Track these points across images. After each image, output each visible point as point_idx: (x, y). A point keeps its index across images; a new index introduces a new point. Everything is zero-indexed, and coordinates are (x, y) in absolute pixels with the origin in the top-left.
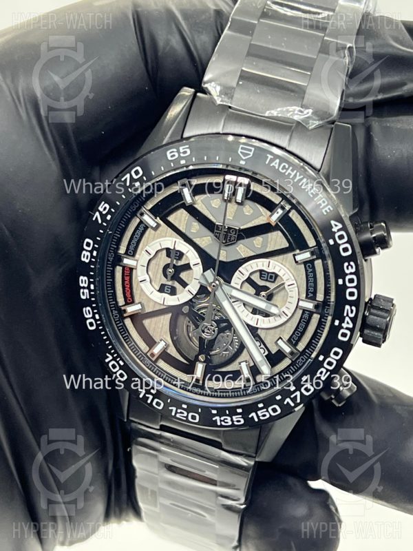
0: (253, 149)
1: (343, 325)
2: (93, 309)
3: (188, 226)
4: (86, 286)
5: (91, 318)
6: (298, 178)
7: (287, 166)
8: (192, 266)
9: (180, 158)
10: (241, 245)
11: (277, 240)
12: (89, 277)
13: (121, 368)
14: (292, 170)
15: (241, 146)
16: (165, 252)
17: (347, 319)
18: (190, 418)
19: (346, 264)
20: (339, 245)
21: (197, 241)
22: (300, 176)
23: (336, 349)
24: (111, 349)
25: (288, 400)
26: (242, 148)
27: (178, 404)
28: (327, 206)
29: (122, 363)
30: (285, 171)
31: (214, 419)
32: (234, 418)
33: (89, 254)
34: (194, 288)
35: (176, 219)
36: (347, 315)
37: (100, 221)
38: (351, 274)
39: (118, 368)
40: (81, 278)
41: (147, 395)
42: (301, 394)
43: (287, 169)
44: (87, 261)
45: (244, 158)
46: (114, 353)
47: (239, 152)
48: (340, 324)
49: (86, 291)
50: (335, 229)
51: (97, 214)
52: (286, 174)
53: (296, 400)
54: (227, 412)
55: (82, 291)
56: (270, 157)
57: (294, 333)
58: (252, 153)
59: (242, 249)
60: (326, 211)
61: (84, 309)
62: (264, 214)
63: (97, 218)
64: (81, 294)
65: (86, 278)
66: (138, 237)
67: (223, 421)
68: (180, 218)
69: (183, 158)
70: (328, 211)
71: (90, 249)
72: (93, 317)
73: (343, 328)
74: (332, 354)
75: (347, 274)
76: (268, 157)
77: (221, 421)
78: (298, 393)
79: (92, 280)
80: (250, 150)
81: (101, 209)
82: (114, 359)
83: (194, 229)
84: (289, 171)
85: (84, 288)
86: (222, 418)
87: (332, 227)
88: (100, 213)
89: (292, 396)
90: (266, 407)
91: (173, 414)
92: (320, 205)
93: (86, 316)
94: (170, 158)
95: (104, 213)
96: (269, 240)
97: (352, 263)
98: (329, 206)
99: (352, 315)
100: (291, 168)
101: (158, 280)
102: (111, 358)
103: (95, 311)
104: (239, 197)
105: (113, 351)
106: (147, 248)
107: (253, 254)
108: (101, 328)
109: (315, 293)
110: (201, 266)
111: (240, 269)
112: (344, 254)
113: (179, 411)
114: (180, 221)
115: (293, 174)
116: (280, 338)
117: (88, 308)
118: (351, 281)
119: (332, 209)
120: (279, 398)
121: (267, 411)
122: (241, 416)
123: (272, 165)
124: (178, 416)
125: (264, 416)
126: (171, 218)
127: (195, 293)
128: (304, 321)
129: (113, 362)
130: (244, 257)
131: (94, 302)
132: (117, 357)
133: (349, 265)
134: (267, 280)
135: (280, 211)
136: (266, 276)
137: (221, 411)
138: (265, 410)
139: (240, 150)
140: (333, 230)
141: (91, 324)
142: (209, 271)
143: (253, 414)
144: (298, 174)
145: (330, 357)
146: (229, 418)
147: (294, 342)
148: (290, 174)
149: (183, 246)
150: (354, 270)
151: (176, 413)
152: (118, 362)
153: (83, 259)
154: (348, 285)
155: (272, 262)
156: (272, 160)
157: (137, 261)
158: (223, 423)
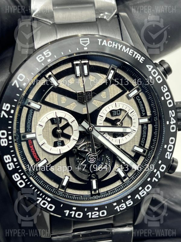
0: (88, 39)
1: (171, 123)
2: (19, 173)
3: (59, 100)
4: (10, 160)
5: (20, 179)
6: (120, 47)
7: (111, 43)
8: (70, 123)
9: (46, 59)
10: (95, 100)
11: (114, 90)
12: (11, 154)
13: (49, 202)
14: (115, 44)
15: (81, 39)
16: (50, 122)
17: (172, 119)
18: (101, 215)
19: (162, 87)
20: (155, 78)
21: (68, 107)
22: (120, 46)
23: (171, 138)
24: (40, 194)
25: (154, 179)
26: (82, 40)
27: (91, 209)
28: (141, 57)
29: (49, 200)
30: (111, 45)
31: (115, 209)
32: (127, 203)
33: (6, 140)
34: (75, 136)
35: (50, 99)
36: (172, 116)
37: (7, 116)
38: (166, 92)
39: (47, 203)
40: (5, 157)
41: (71, 213)
42: (160, 172)
43: (112, 44)
44: (6, 145)
45: (85, 46)
46: (42, 195)
47: (81, 43)
48: (169, 123)
49: (12, 164)
50: (150, 70)
51: (3, 112)
52: (113, 47)
53: (158, 177)
54: (123, 201)
55: (8, 165)
56: (100, 40)
57: (141, 140)
58: (89, 42)
59: (95, 103)
60: (142, 61)
61: (13, 176)
62: (102, 77)
63: (4, 115)
64: (8, 167)
65: (9, 156)
66: (30, 118)
67: (121, 207)
68: (52, 97)
69: (48, 58)
70: (143, 60)
71: (5, 136)
72: (22, 178)
73: (171, 124)
74: (170, 143)
75: (164, 93)
76: (99, 41)
77: (120, 208)
78: (158, 172)
79: (13, 155)
80: (87, 40)
81: (4, 108)
82: (43, 199)
83: (63, 100)
84: (114, 45)
85: (9, 163)
86: (120, 206)
87: (148, 69)
88: (5, 111)
89: (156, 176)
90: (143, 188)
91: (90, 217)
92: (137, 58)
93: (16, 180)
94: (40, 61)
95: (8, 110)
96: (110, 91)
97: (165, 86)
98: (142, 58)
99: (174, 116)
100: (114, 43)
101: (51, 140)
102: (40, 199)
103: (22, 174)
104: (86, 72)
105: (41, 195)
106: (39, 123)
107: (103, 103)
108: (29, 183)
109: (145, 112)
110: (76, 121)
111: (100, 114)
112: (159, 82)
113: (93, 213)
114: (53, 99)
115: (116, 46)
116: (135, 146)
117: (16, 174)
118: (167, 96)
119: (144, 59)
120: (149, 179)
121: (145, 190)
122: (131, 200)
123: (103, 44)
124: (93, 217)
125: (143, 194)
126: (47, 99)
127: (77, 139)
128: (144, 131)
129: (43, 201)
130: (98, 107)
131: (19, 169)
132: (45, 197)
133: (164, 87)
134: (117, 115)
135: (112, 72)
136: (115, 113)
137: (119, 202)
138: (143, 190)
139: (81, 42)
140: (149, 70)
141: (21, 184)
142: (84, 121)
143: (137, 196)
144: (119, 45)
145: (169, 144)
146: (124, 204)
147: (143, 145)
148: (115, 47)
149: (61, 114)
150: (167, 90)
151: (92, 215)
152: (47, 200)
153: (2, 145)
154: (167, 99)
155: (117, 103)
156: (102, 42)
157: (35, 133)
158: (121, 209)
